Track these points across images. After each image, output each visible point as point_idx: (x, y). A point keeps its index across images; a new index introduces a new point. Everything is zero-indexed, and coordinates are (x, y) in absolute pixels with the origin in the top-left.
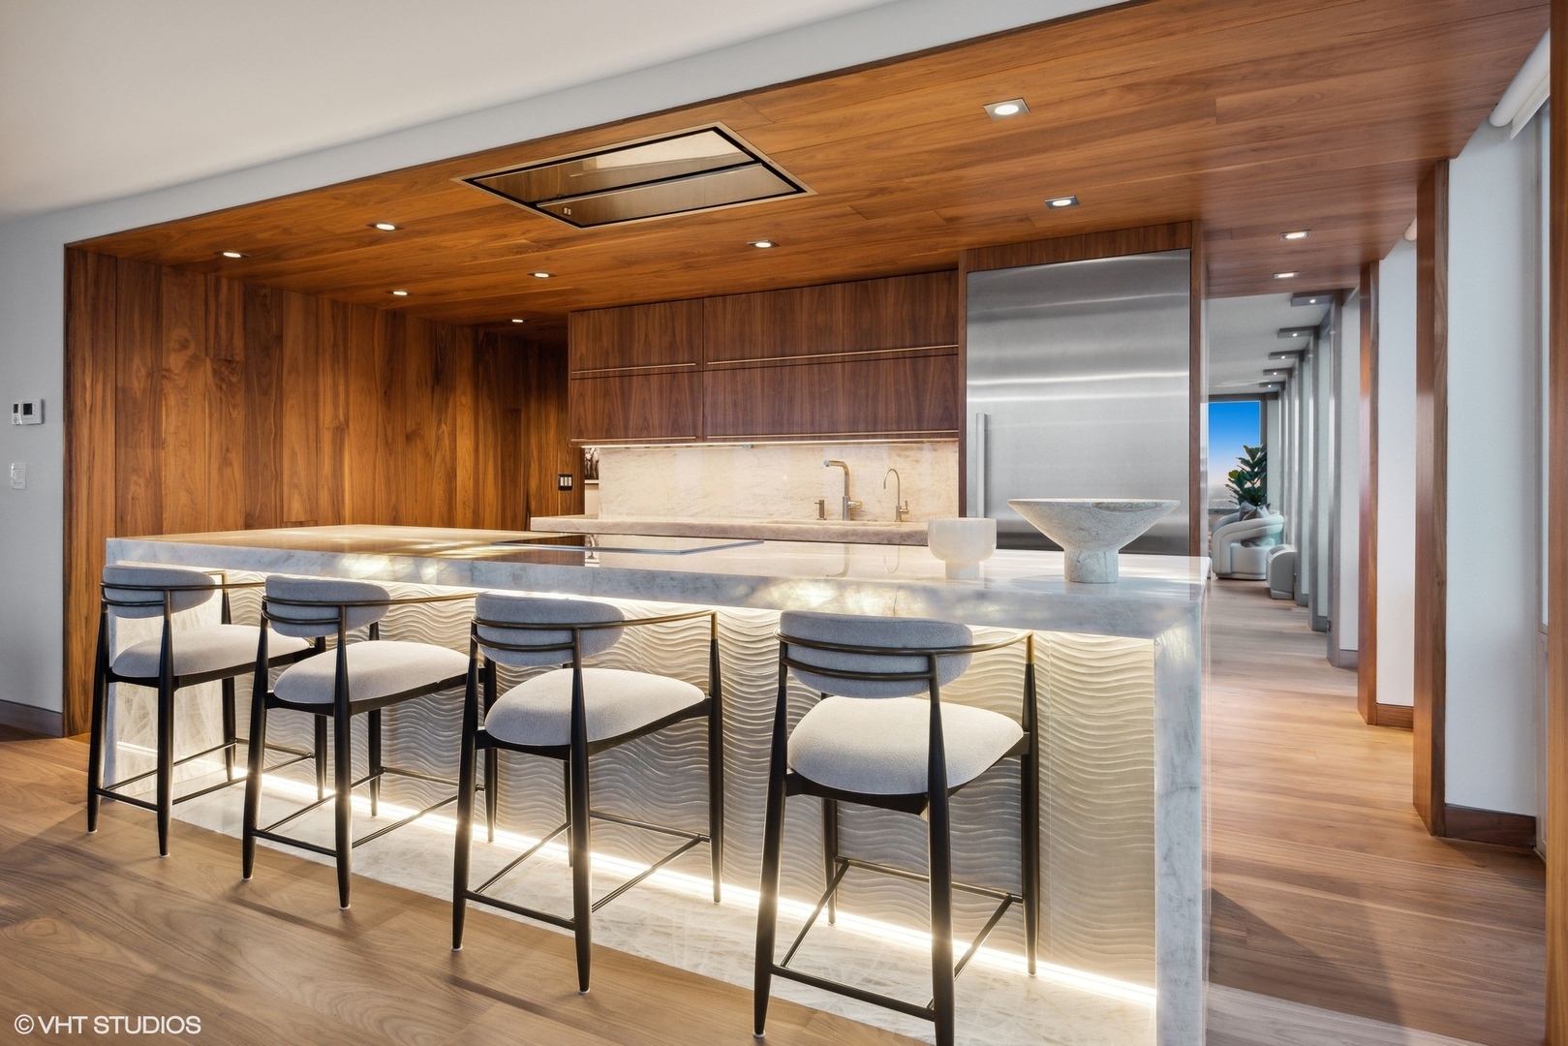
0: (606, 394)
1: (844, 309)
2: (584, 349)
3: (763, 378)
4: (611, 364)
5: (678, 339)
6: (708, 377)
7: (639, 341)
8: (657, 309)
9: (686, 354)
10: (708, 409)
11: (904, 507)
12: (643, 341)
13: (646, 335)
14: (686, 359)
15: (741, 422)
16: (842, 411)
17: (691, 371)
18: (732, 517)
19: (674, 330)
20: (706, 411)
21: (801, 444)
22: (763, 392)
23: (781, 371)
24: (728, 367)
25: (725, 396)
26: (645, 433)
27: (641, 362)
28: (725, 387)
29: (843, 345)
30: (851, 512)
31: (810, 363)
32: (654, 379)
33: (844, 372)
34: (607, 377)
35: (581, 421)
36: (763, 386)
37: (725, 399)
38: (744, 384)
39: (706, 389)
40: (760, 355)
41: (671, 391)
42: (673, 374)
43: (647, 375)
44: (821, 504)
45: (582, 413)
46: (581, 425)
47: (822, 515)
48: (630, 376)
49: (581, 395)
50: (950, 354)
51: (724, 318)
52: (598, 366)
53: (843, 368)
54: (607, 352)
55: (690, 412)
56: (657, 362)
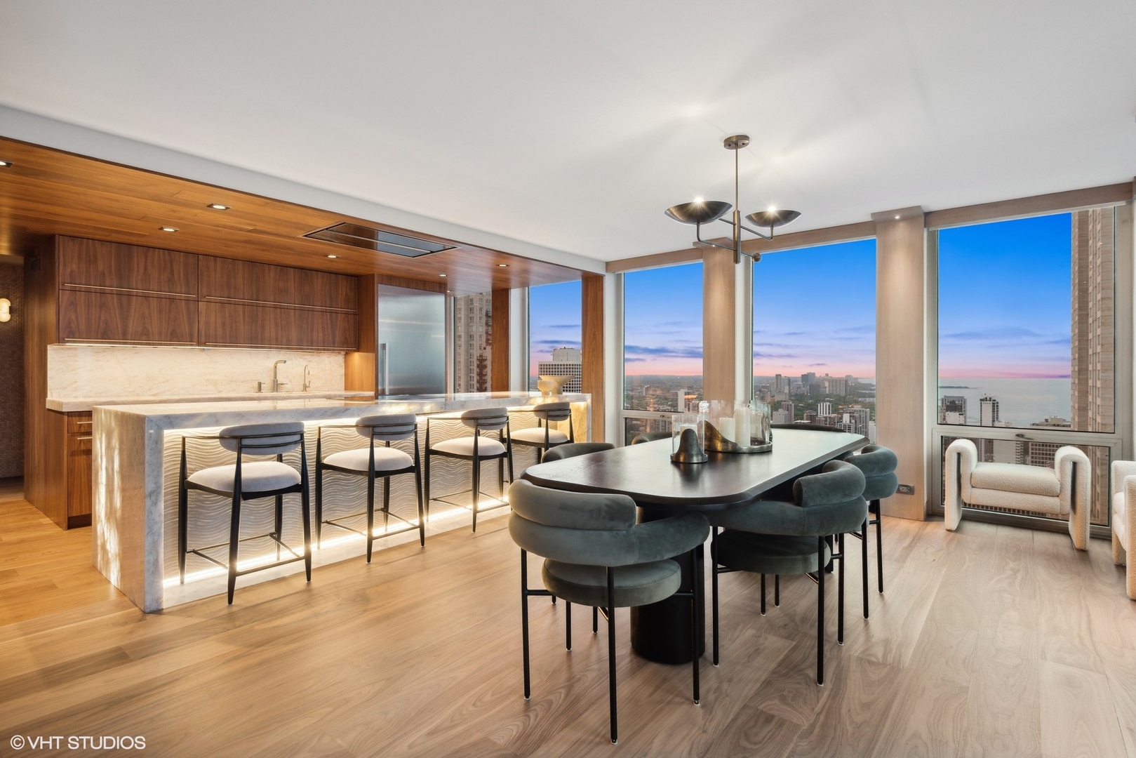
0: (103, 306)
1: (294, 282)
2: (75, 267)
3: (244, 311)
4: (107, 284)
5: (176, 277)
6: (202, 305)
7: (138, 271)
9: (183, 287)
11: (307, 384)
12: (142, 270)
13: (146, 269)
14: (183, 291)
15: (228, 335)
16: (294, 334)
17: (187, 300)
19: (172, 270)
20: (201, 326)
23: (257, 309)
24: (219, 301)
25: (216, 319)
26: (145, 337)
27: (139, 287)
28: (216, 313)
29: (294, 301)
30: (276, 386)
31: (275, 307)
33: (295, 315)
34: (103, 293)
35: (72, 324)
36: (244, 316)
37: (216, 321)
38: (230, 313)
39: (201, 312)
40: (242, 297)
41: (170, 311)
42: (172, 299)
43: (146, 297)
44: (260, 384)
45: (73, 317)
46: (71, 327)
47: (260, 389)
48: (129, 295)
49: (72, 303)
50: (347, 314)
51: (215, 271)
52: (93, 284)
53: (295, 313)
54: (103, 274)
55: (186, 326)
56: (156, 289)
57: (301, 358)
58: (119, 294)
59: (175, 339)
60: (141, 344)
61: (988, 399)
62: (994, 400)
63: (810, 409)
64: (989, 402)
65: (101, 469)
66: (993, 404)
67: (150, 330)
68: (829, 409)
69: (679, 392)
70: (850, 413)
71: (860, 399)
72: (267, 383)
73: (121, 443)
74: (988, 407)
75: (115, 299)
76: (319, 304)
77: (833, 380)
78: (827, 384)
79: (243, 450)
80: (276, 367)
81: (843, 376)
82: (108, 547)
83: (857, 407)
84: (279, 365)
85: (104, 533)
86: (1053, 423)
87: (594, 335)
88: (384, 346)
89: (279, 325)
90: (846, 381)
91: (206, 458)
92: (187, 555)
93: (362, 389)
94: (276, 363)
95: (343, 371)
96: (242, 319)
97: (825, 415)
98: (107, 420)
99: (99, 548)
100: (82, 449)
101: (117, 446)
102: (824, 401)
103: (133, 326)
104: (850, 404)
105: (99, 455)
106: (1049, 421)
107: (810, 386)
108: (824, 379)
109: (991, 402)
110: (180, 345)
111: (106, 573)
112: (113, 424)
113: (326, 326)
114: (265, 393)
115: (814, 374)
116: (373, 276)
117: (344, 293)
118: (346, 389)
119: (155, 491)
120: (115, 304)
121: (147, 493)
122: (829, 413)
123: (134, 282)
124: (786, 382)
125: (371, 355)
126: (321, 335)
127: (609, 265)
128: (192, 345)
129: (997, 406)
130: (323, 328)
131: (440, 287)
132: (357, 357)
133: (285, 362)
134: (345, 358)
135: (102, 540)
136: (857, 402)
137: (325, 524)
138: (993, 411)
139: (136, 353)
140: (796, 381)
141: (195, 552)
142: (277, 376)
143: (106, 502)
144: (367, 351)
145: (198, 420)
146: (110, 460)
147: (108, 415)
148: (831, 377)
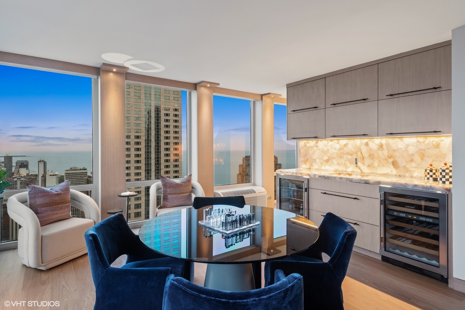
61: (42, 161)
62: (45, 161)
64: (42, 162)
66: (44, 163)
74: (42, 165)
86: (74, 169)
106: (72, 168)
109: (43, 162)
129: (46, 164)
138: (44, 166)
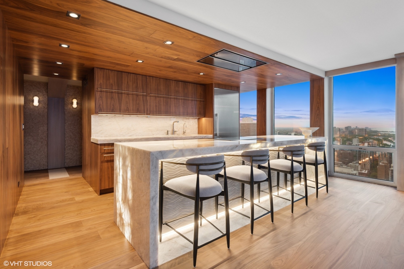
0: (112, 98)
2: (102, 81)
3: (163, 100)
4: (113, 89)
5: (139, 86)
6: (148, 98)
7: (125, 83)
8: (131, 75)
9: (141, 90)
10: (148, 106)
11: (185, 131)
12: (126, 83)
13: (128, 82)
14: (141, 92)
15: (158, 110)
16: (181, 110)
17: (143, 96)
18: (142, 136)
19: (137, 83)
21: (161, 117)
22: (163, 104)
23: (168, 99)
24: (154, 96)
25: (153, 103)
26: (127, 111)
27: (125, 90)
28: (153, 101)
29: (181, 96)
30: (174, 132)
31: (174, 98)
32: (131, 96)
33: (182, 102)
34: (112, 92)
35: (101, 106)
36: (163, 103)
37: (153, 104)
38: (158, 101)
39: (148, 101)
40: (162, 95)
41: (136, 100)
42: (137, 95)
43: (128, 94)
44: (168, 131)
45: (101, 103)
46: (100, 107)
47: (168, 134)
48: (122, 93)
49: (101, 97)
50: (201, 101)
51: (153, 83)
52: (108, 88)
53: (182, 101)
54: (112, 84)
55: (143, 106)
56: (131, 91)
57: (182, 120)
58: (118, 93)
59: (138, 112)
60: (126, 114)
63: (349, 141)
65: (119, 175)
67: (129, 109)
68: (358, 141)
69: (292, 134)
70: (368, 143)
71: (372, 137)
72: (170, 130)
73: (132, 164)
75: (116, 95)
76: (190, 97)
77: (359, 129)
78: (356, 131)
79: (200, 172)
80: (173, 124)
81: (364, 127)
82: (123, 216)
83: (371, 140)
84: (175, 123)
85: (121, 208)
87: (318, 107)
88: (216, 115)
89: (176, 106)
90: (366, 130)
91: (169, 172)
92: (163, 226)
93: (206, 133)
94: (174, 123)
95: (197, 126)
96: (162, 103)
97: (356, 144)
98: (123, 151)
99: (118, 215)
100: (105, 160)
101: (130, 165)
102: (355, 138)
103: (123, 107)
104: (367, 139)
105: (118, 168)
107: (349, 131)
108: (355, 129)
110: (140, 115)
111: (122, 230)
112: (127, 153)
113: (193, 107)
114: (170, 136)
115: (351, 127)
116: (212, 84)
117: (199, 92)
118: (199, 133)
119: (155, 196)
120: (117, 96)
121: (151, 198)
122: (358, 143)
123: (123, 88)
124: (338, 130)
125: (210, 119)
126: (191, 110)
127: (326, 73)
128: (144, 115)
130: (192, 107)
131: (237, 89)
132: (204, 120)
133: (178, 122)
134: (198, 120)
135: (120, 211)
136: (371, 139)
137: (220, 205)
139: (123, 118)
140: (342, 130)
141: (166, 224)
142: (174, 128)
143: (122, 193)
144: (209, 117)
145: (174, 154)
146: (125, 172)
147: (124, 148)
148: (358, 128)
